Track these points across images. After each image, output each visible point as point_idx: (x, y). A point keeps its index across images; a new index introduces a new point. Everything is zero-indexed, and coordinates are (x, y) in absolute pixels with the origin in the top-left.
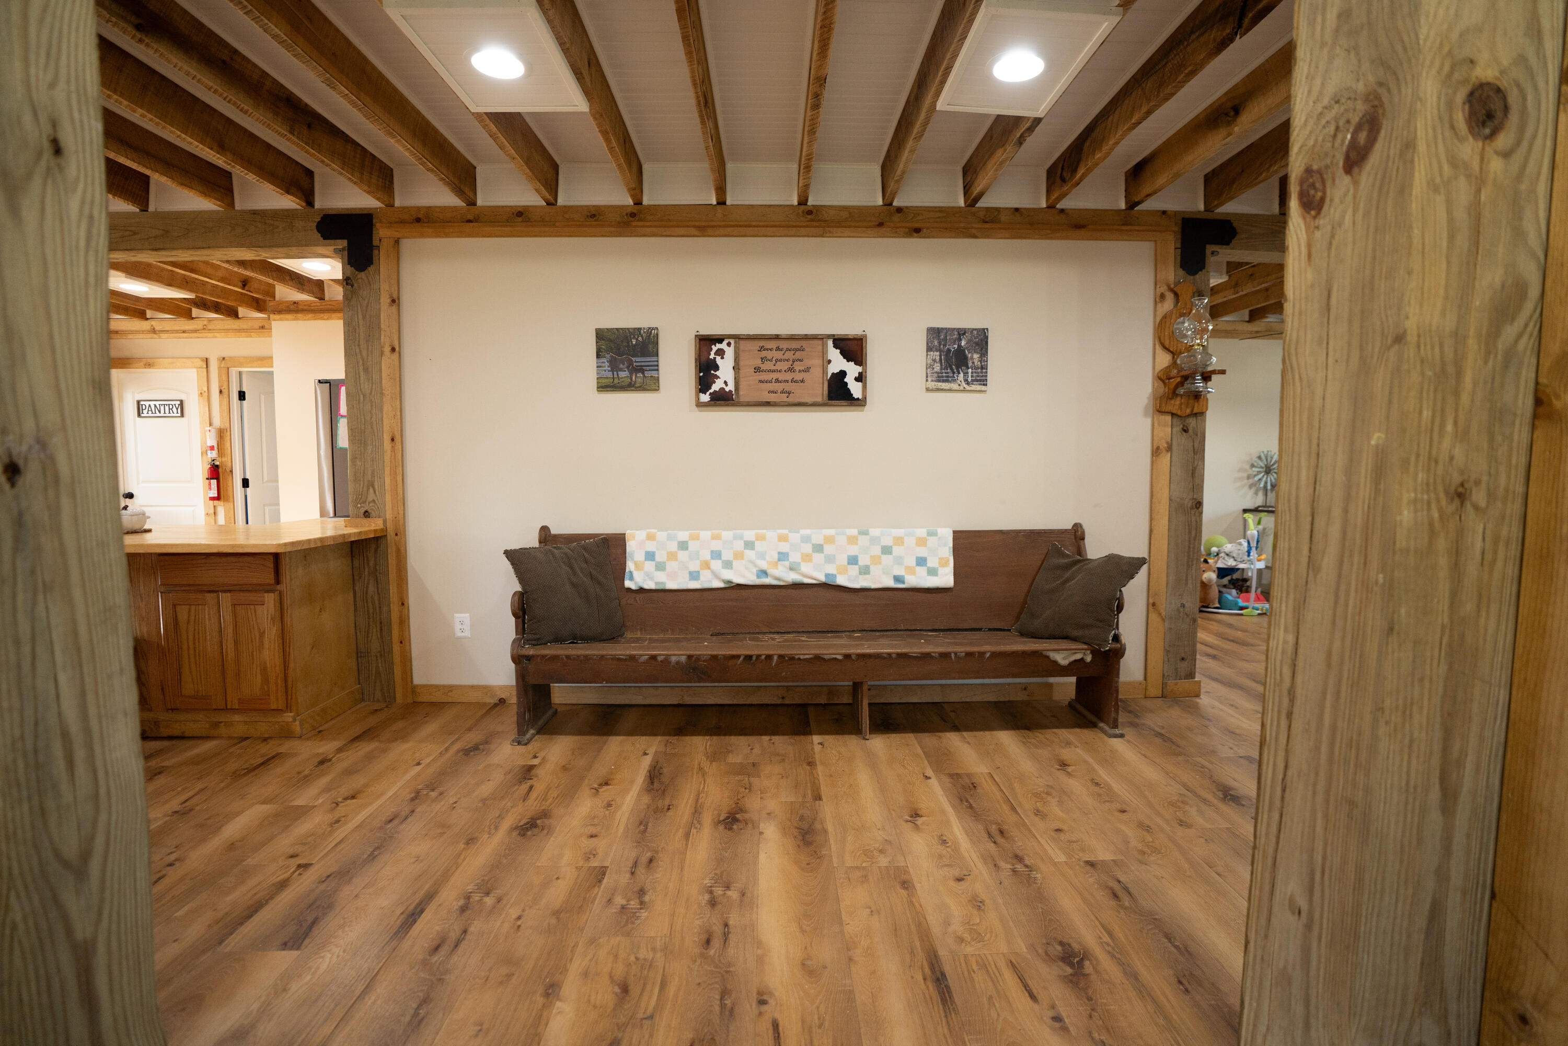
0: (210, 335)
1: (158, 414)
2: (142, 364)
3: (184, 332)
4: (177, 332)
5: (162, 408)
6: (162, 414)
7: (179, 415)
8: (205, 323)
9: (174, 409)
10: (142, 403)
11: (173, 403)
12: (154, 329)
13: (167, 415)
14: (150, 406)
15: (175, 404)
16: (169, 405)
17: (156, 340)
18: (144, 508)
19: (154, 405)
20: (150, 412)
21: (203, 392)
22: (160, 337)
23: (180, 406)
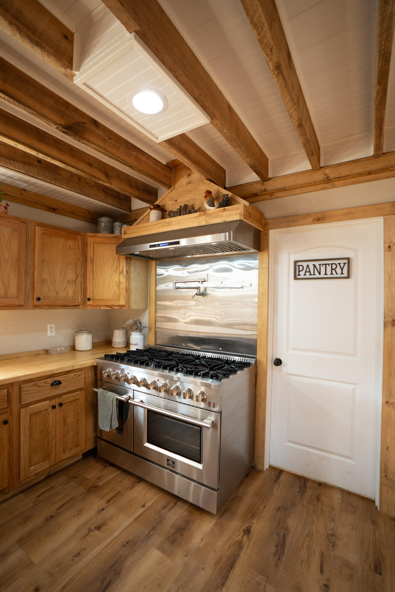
1: (317, 275)
2: (310, 219)
3: (370, 173)
5: (323, 268)
6: (322, 275)
7: (345, 275)
9: (338, 270)
10: (299, 264)
11: (336, 262)
12: (328, 177)
13: (329, 275)
14: (308, 266)
15: (339, 264)
16: (332, 264)
17: (329, 190)
18: (290, 376)
19: (314, 266)
20: (309, 273)
21: (391, 245)
22: (334, 187)
23: (346, 265)
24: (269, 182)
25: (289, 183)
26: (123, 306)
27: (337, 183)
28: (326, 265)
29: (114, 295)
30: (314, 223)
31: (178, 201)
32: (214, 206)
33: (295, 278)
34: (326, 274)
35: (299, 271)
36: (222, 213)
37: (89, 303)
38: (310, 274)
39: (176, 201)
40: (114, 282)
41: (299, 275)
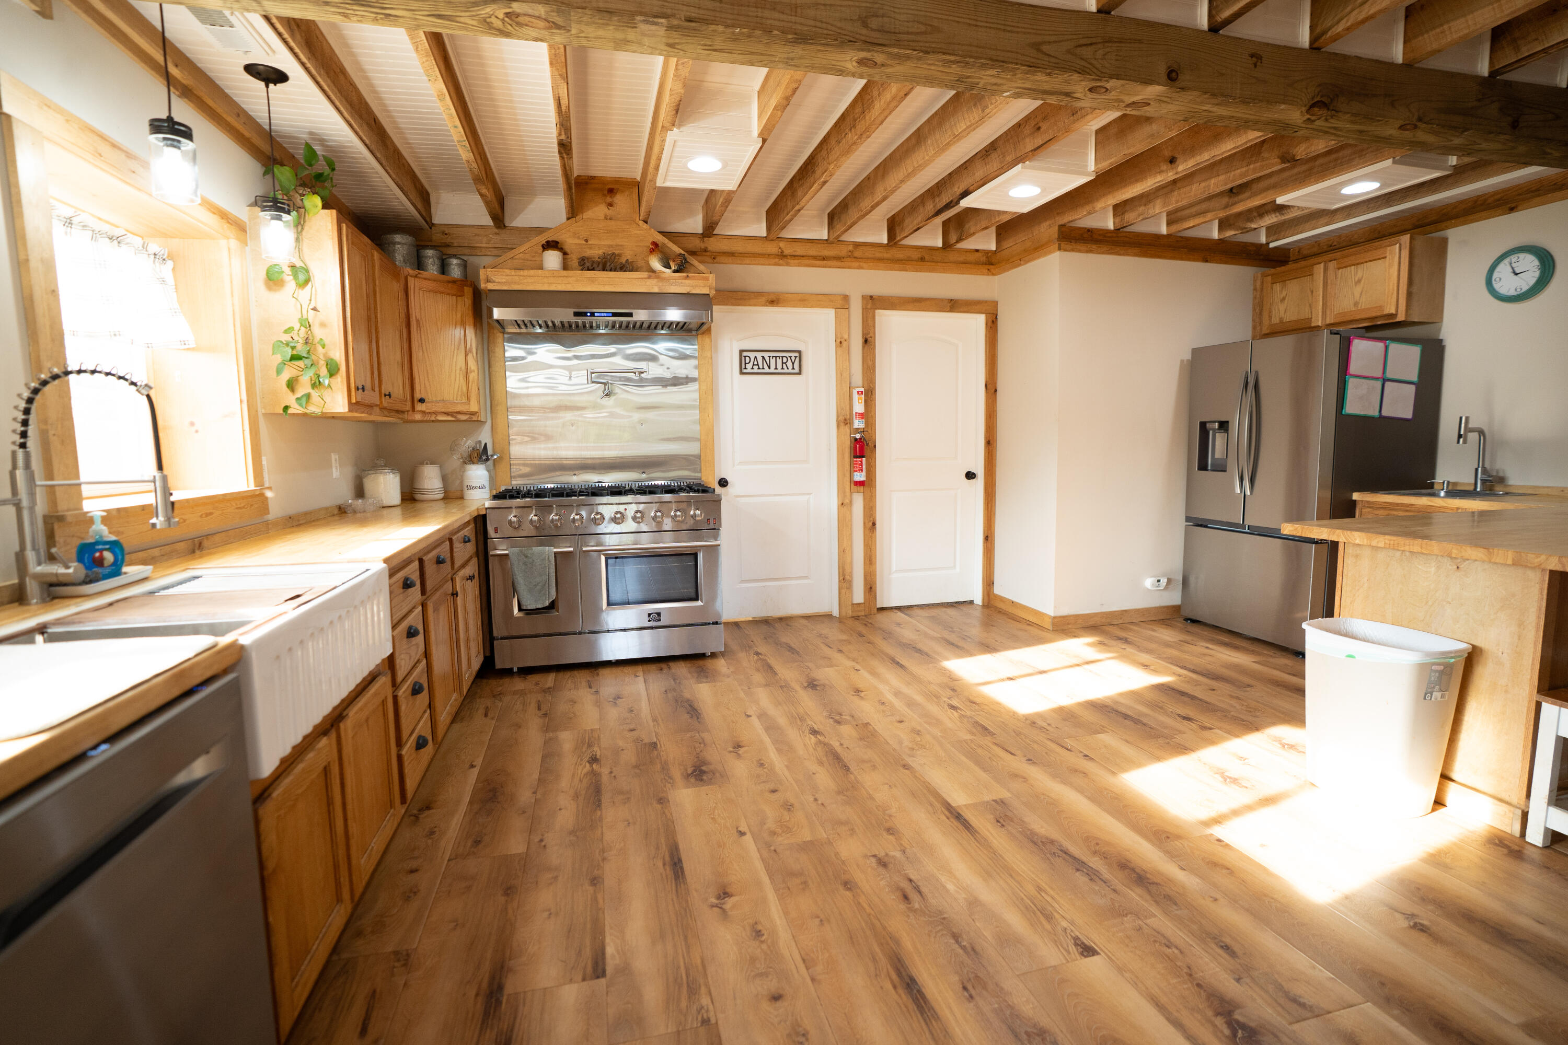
0: (857, 264)
1: (767, 370)
2: (764, 299)
3: (824, 259)
4: (815, 258)
5: (773, 361)
6: (772, 370)
7: (797, 370)
8: (851, 248)
9: (789, 364)
10: (745, 354)
11: (787, 355)
12: (782, 252)
13: (779, 371)
14: (756, 357)
15: (790, 357)
16: (782, 357)
17: (781, 267)
18: (738, 499)
19: (763, 357)
20: (757, 367)
21: (842, 340)
22: (788, 264)
23: (798, 359)
24: (711, 239)
25: (738, 247)
26: (476, 413)
27: (791, 261)
28: (776, 357)
29: (460, 393)
30: (767, 306)
31: (589, 242)
32: (670, 268)
33: (742, 373)
34: (776, 369)
35: (745, 363)
36: (684, 281)
37: (420, 407)
38: (759, 368)
39: (586, 241)
40: (458, 368)
41: (745, 368)
